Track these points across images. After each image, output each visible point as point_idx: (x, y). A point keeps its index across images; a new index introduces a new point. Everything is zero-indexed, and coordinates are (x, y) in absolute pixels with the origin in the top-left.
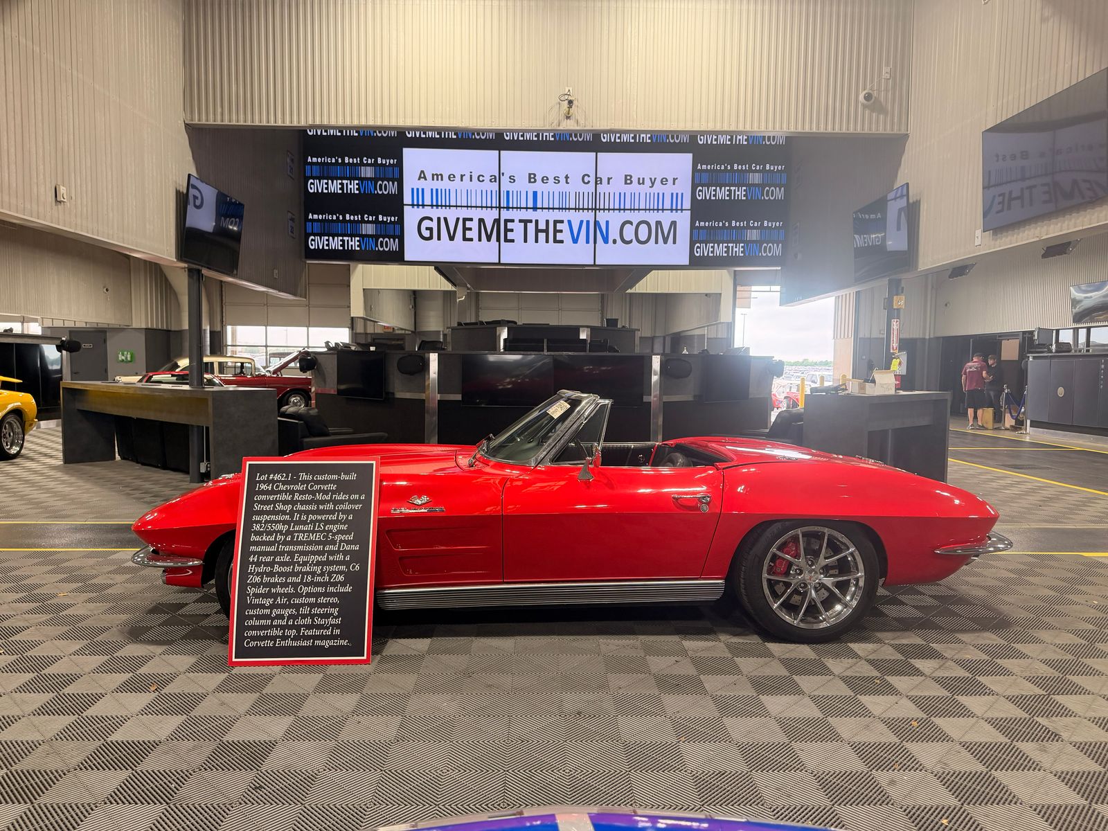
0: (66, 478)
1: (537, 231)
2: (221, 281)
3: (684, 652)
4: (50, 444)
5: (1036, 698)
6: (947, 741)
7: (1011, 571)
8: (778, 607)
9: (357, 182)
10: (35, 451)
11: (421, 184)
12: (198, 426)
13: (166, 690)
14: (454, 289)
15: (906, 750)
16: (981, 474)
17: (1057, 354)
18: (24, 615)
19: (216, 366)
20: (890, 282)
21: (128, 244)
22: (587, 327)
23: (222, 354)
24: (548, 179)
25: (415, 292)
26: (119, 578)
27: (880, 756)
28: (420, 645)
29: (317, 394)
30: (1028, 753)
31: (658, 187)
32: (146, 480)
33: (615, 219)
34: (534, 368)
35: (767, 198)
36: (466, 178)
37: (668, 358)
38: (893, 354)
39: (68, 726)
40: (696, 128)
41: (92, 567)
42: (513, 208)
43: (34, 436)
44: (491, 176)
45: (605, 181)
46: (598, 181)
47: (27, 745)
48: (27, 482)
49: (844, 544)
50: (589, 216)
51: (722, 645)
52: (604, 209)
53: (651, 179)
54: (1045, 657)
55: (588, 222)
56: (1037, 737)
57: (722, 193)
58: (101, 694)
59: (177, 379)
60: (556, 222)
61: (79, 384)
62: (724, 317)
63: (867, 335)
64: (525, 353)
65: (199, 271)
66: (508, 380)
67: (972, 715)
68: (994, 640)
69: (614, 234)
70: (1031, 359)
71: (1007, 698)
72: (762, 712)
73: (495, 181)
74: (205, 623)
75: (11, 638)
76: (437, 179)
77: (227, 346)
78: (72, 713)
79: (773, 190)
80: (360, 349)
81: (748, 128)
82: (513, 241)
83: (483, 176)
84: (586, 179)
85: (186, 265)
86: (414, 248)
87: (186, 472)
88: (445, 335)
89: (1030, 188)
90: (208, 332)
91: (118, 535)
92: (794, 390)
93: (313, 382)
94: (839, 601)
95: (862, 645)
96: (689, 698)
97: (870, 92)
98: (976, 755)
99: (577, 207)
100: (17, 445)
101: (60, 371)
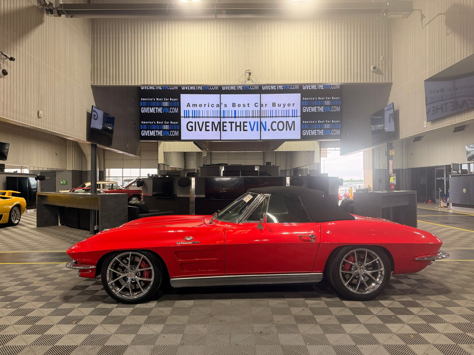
0: (38, 233)
1: (236, 126)
2: (104, 149)
3: (306, 305)
4: (31, 219)
5: (466, 324)
6: (427, 344)
7: (448, 268)
8: (347, 285)
9: (162, 108)
10: (25, 222)
11: (188, 108)
12: (94, 210)
13: (80, 323)
14: (201, 151)
15: (409, 348)
16: (432, 226)
17: (462, 174)
18: (19, 291)
19: (101, 186)
20: (388, 144)
21: (67, 134)
22: (258, 165)
23: (104, 181)
24: (240, 105)
25: (185, 153)
26: (60, 275)
27: (397, 351)
28: (190, 303)
29: (144, 196)
30: (464, 349)
31: (287, 107)
32: (71, 233)
33: (269, 121)
34: (235, 184)
35: (333, 111)
36: (207, 106)
37: (293, 178)
38: (391, 175)
39: (38, 339)
40: (302, 82)
41: (48, 270)
42: (226, 117)
43: (25, 216)
44: (217, 105)
45: (264, 105)
46: (261, 105)
47: (20, 348)
48: (21, 235)
49: (375, 256)
50: (258, 120)
51: (323, 302)
52: (264, 117)
53: (283, 104)
54: (468, 306)
55: (257, 122)
56: (468, 342)
57: (314, 109)
58: (52, 325)
59: (85, 191)
60: (244, 122)
61: (44, 193)
62: (316, 161)
63: (378, 168)
64: (232, 177)
65: (96, 145)
66: (224, 189)
67: (438, 332)
68: (444, 299)
69: (268, 127)
70: (450, 177)
71: (453, 324)
72: (343, 331)
73: (219, 107)
74: (97, 294)
75: (13, 301)
76: (195, 106)
77: (106, 177)
78: (39, 333)
79: (335, 108)
80: (162, 177)
81: (324, 82)
82: (226, 130)
83: (214, 105)
84: (256, 105)
85: (90, 143)
86: (185, 134)
87: (89, 230)
88: (197, 171)
89: (446, 104)
90: (98, 171)
91: (59, 257)
92: (347, 192)
93: (142, 191)
94: (374, 281)
95: (385, 301)
96: (310, 326)
97: (375, 66)
98: (441, 350)
99: (253, 116)
100: (18, 219)
101: (36, 189)
